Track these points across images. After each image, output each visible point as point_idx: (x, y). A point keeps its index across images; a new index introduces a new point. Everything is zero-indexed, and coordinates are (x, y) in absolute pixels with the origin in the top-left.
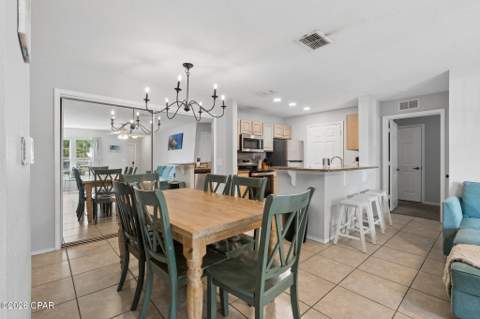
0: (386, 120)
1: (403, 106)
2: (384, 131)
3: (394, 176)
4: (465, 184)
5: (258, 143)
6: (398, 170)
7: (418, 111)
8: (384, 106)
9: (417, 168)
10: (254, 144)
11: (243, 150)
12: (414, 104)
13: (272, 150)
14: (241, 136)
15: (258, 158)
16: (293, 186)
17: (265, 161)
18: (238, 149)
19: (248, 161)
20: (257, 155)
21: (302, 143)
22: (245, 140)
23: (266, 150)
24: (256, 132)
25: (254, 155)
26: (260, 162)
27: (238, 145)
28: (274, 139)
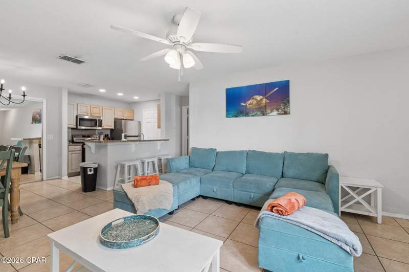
0: (185, 109)
5: (95, 122)
10: (93, 123)
11: (79, 127)
13: (113, 127)
14: (77, 117)
15: (100, 134)
16: (93, 154)
17: (106, 136)
18: (75, 127)
19: (89, 136)
20: (100, 131)
21: (140, 123)
22: (82, 119)
23: (105, 127)
24: (94, 114)
25: (97, 132)
26: (102, 137)
27: (75, 124)
28: (115, 119)
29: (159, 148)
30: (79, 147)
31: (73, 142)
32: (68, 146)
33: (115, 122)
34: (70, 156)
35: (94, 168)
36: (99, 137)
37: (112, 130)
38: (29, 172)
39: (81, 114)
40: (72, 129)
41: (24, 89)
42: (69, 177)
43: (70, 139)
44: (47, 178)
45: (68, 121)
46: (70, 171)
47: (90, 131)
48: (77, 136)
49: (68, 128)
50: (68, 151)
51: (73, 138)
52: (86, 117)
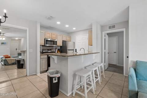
0: (104, 33)
1: (110, 28)
2: (103, 38)
3: (107, 55)
4: (137, 61)
5: (54, 42)
6: (108, 53)
7: (115, 29)
8: (103, 28)
9: (115, 52)
10: (52, 43)
11: (46, 45)
12: (114, 27)
13: (62, 45)
14: (45, 39)
15: (56, 49)
16: (55, 63)
17: (59, 50)
18: (44, 45)
19: (50, 50)
20: (55, 47)
21: (74, 43)
22: (47, 41)
23: (58, 45)
24: (53, 38)
25: (54, 47)
26: (57, 50)
27: (44, 43)
28: (63, 41)
29: (94, 58)
30: (46, 56)
31: (43, 53)
32: (40, 56)
33: (63, 42)
34: (41, 61)
35: (58, 77)
36: (55, 50)
37: (61, 47)
38: (24, 67)
39: (47, 37)
40: (43, 46)
41: (5, 11)
42: (41, 73)
43: (42, 51)
44: (29, 74)
45: (40, 41)
46: (41, 70)
47: (51, 47)
48: (45, 50)
49: (40, 45)
50: (40, 59)
51: (43, 51)
52: (49, 39)
